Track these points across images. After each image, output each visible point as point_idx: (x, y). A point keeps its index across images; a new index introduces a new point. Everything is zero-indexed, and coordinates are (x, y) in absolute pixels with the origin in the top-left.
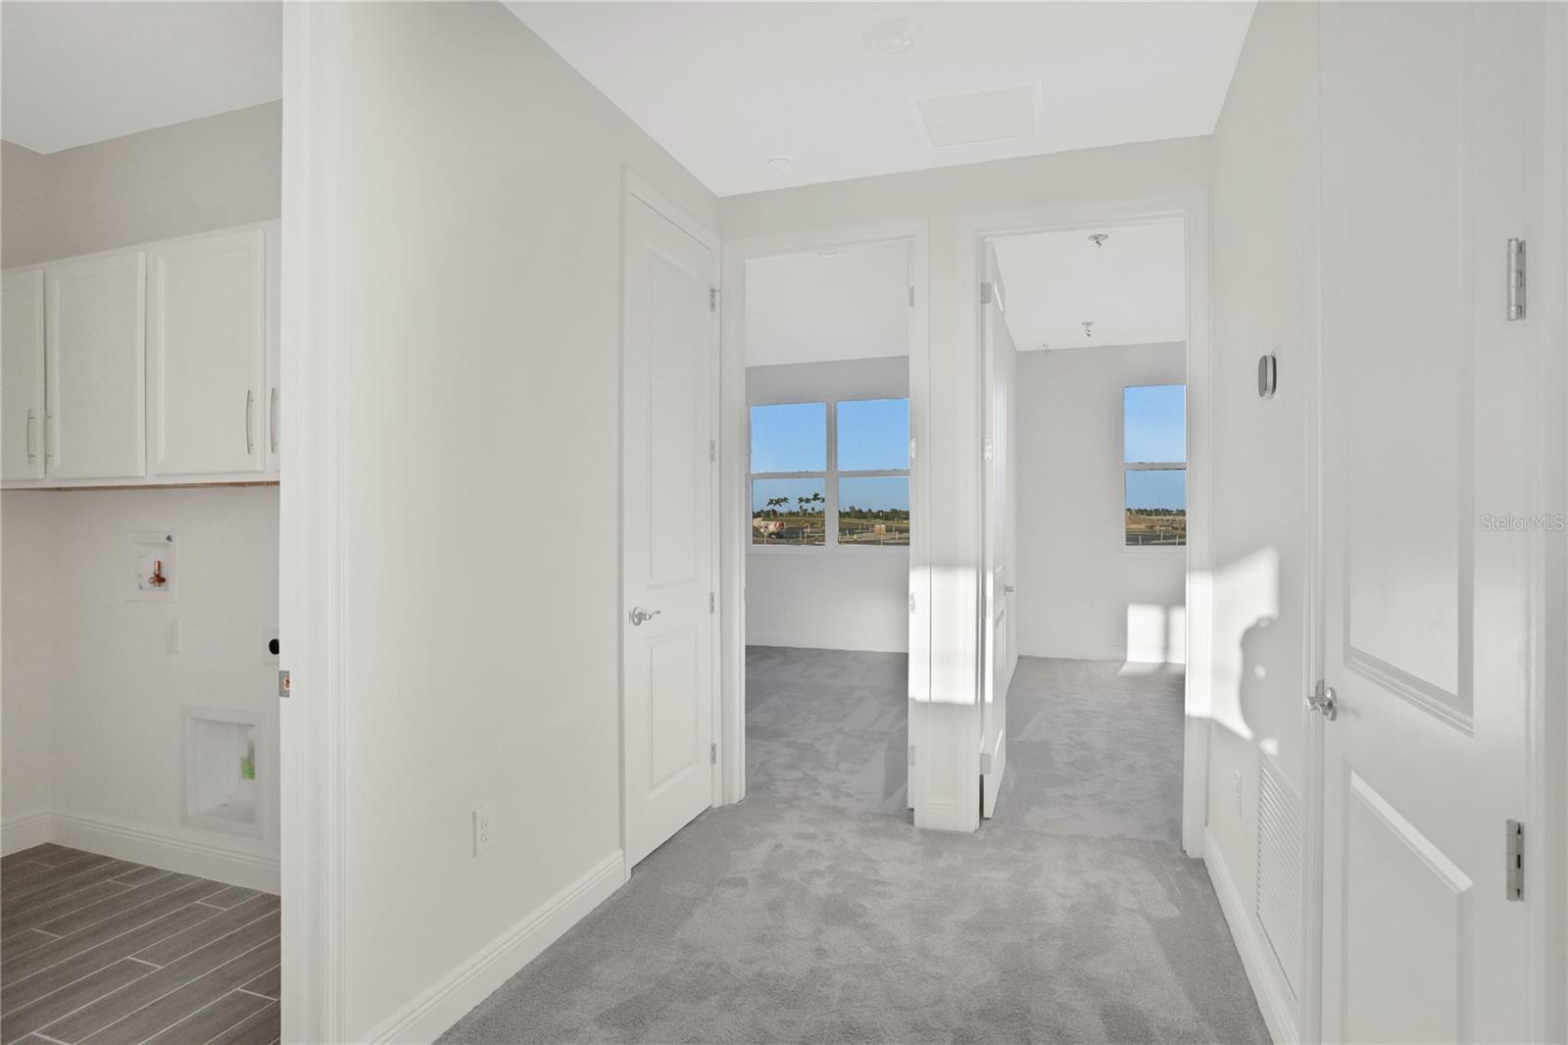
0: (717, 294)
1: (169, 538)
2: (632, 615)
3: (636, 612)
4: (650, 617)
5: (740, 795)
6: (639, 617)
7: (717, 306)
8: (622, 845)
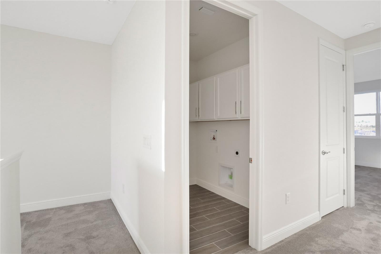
0: (345, 66)
1: (216, 131)
2: (322, 152)
3: (323, 152)
4: (328, 153)
5: (353, 205)
6: (324, 153)
7: (345, 69)
8: (319, 210)
